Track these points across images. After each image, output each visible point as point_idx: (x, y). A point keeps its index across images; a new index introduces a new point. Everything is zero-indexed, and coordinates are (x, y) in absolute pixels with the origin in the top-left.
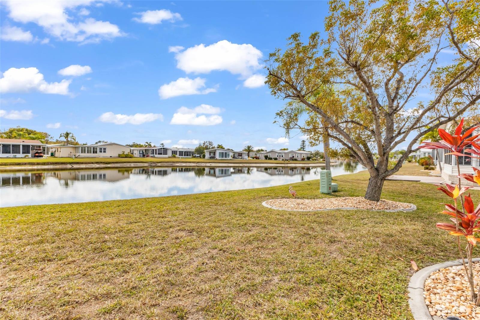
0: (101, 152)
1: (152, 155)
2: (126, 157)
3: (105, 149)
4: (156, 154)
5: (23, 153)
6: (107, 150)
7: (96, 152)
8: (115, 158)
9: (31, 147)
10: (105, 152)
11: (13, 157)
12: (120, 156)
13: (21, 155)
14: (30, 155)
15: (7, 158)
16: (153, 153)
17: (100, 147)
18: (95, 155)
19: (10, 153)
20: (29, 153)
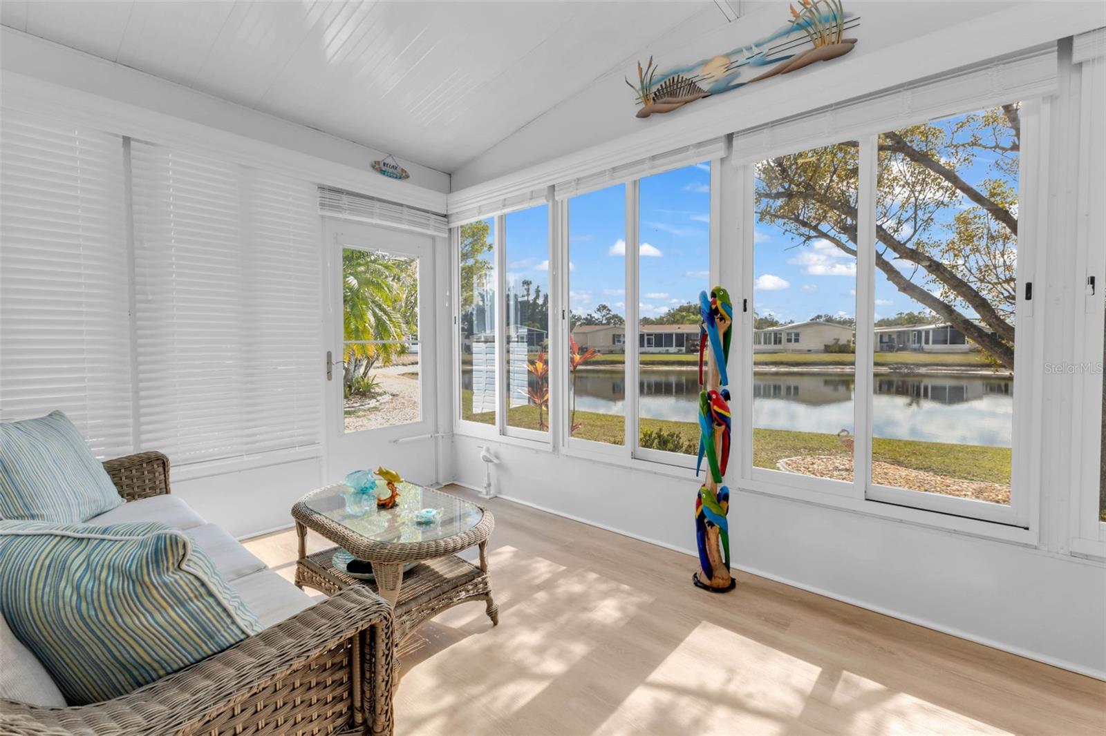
0: (789, 340)
1: (917, 346)
2: (841, 352)
3: (797, 335)
4: (927, 342)
5: (676, 346)
6: (801, 338)
7: (780, 342)
8: (817, 352)
9: (685, 336)
10: (797, 340)
11: (664, 351)
12: (828, 349)
13: (673, 349)
14: (684, 349)
15: (660, 353)
16: (919, 341)
17: (788, 331)
18: (777, 347)
19: (662, 346)
20: (683, 346)
